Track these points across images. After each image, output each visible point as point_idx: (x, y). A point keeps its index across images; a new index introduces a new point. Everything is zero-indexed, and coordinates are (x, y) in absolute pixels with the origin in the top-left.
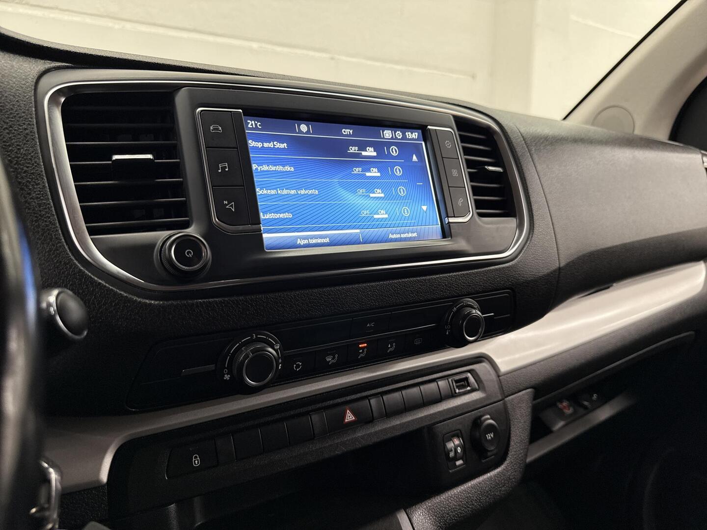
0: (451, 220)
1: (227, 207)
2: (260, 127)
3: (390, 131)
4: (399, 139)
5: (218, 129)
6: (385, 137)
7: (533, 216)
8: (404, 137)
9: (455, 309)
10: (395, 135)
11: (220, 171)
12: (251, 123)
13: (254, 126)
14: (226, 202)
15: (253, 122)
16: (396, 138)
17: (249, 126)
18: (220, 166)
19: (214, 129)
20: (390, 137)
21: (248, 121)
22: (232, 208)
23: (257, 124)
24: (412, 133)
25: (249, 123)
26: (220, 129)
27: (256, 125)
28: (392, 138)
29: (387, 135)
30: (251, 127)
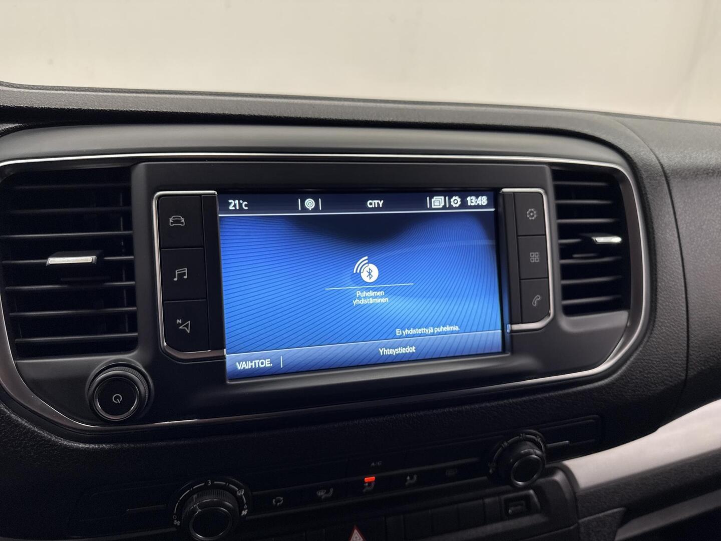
0: (516, 327)
1: (181, 328)
2: (247, 208)
3: (443, 198)
4: (456, 208)
5: (179, 222)
6: (433, 207)
7: (656, 309)
8: (464, 204)
9: (506, 444)
10: (450, 202)
11: (176, 279)
12: (234, 204)
13: (238, 208)
14: (179, 321)
15: (237, 202)
16: (451, 207)
17: (231, 207)
18: (177, 273)
19: (175, 222)
20: (441, 207)
21: (230, 201)
22: (188, 329)
23: (242, 204)
24: (477, 198)
25: (231, 203)
26: (183, 221)
27: (240, 205)
28: (444, 207)
29: (437, 203)
30: (234, 208)
